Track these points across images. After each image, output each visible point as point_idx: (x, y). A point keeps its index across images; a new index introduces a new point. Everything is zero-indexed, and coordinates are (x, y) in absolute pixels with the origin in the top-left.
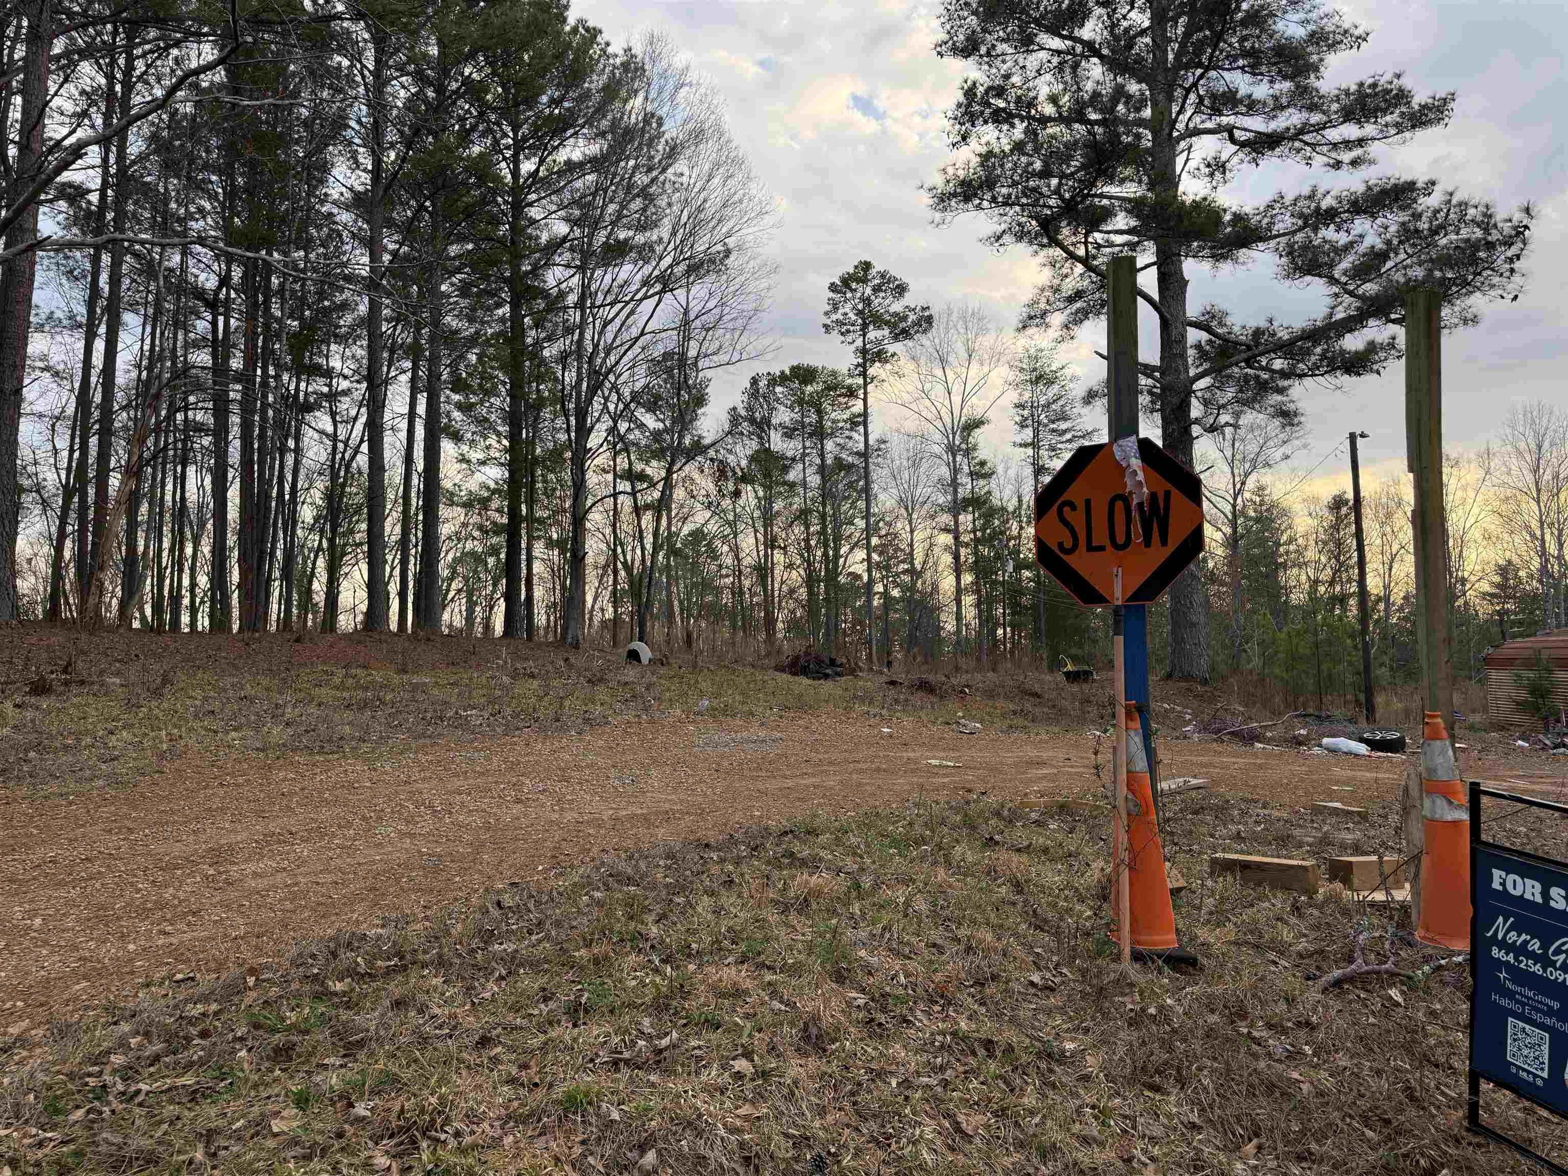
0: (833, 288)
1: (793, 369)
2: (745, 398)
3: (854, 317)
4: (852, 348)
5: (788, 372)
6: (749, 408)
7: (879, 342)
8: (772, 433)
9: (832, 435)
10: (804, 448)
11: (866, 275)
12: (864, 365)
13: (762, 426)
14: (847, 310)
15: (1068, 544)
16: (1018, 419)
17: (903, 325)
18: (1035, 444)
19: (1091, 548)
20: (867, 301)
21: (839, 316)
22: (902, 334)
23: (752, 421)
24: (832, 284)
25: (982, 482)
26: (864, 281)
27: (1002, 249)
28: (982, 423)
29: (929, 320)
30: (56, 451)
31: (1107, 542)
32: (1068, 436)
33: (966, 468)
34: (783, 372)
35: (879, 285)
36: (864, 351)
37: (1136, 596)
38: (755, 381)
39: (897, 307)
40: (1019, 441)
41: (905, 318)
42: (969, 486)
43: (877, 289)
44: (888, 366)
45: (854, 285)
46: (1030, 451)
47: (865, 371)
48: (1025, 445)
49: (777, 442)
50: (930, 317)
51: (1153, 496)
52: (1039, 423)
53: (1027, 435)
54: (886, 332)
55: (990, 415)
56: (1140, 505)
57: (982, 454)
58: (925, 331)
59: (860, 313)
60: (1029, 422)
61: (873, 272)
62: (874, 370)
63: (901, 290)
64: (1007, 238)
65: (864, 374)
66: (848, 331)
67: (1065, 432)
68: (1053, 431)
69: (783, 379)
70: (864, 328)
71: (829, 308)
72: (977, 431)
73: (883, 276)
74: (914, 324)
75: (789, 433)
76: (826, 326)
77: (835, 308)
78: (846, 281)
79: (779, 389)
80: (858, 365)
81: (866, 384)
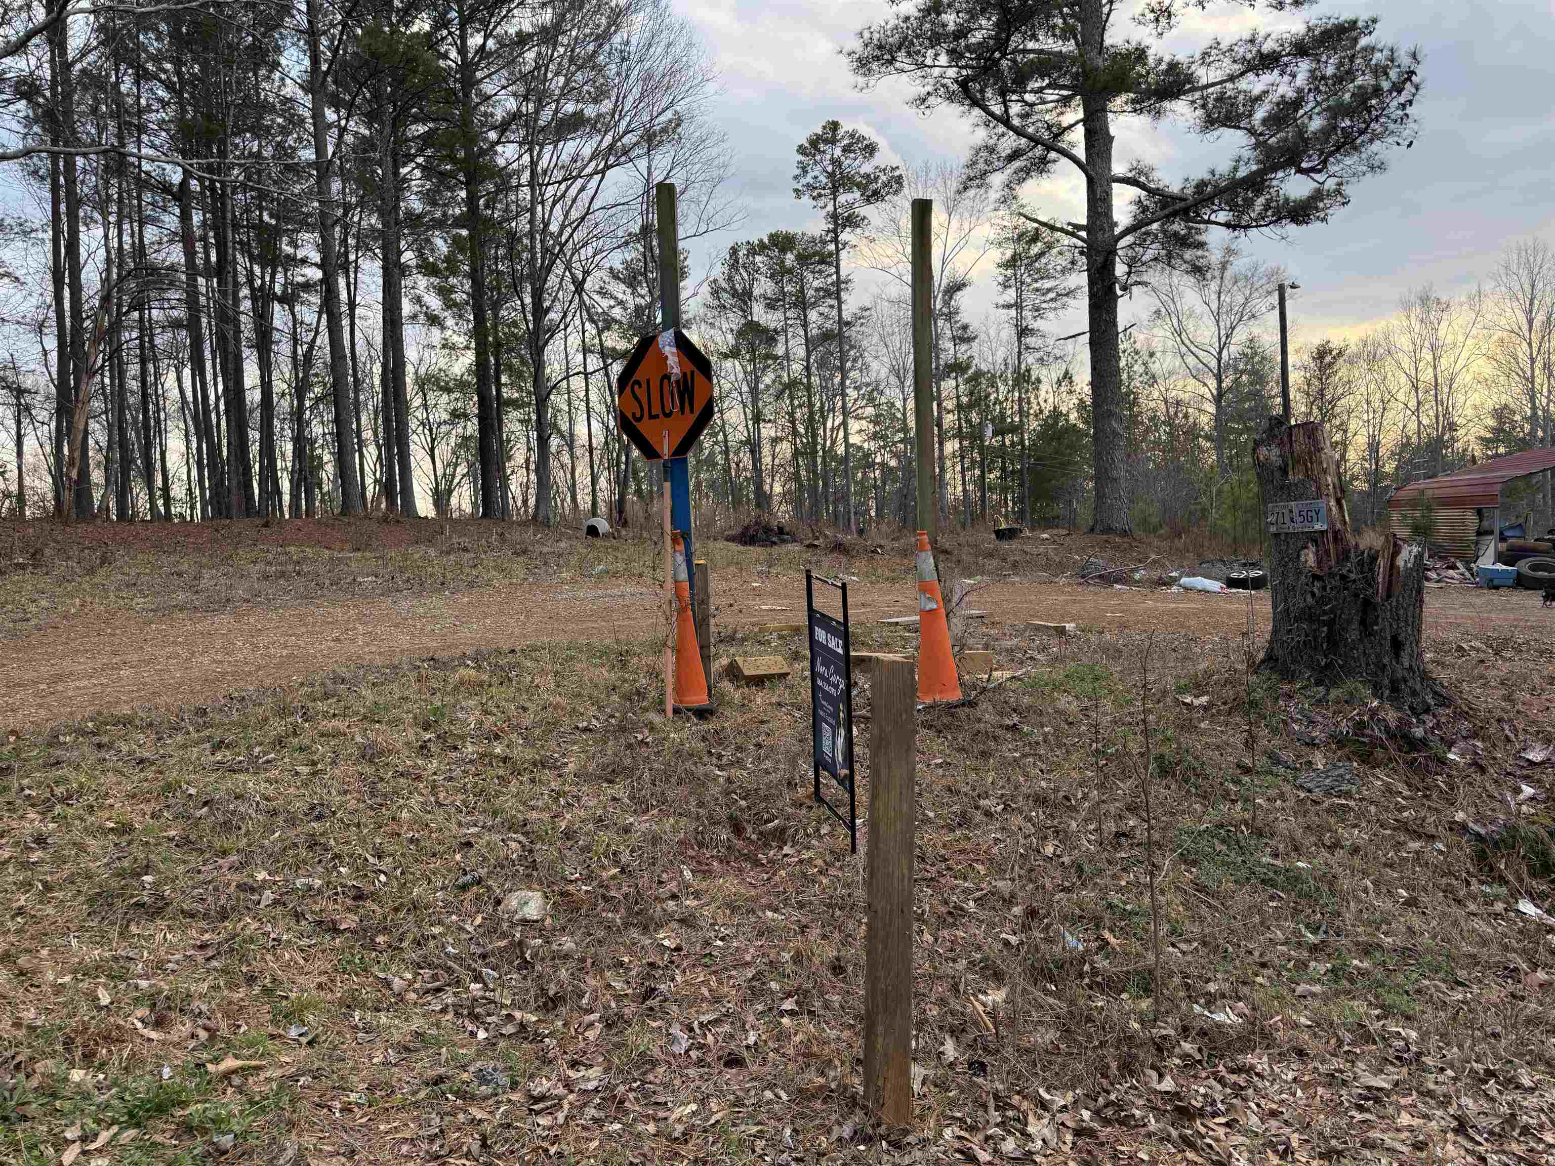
0: (801, 150)
1: (772, 237)
2: (726, 269)
3: (825, 180)
4: (824, 213)
5: (766, 240)
6: (730, 279)
7: (850, 205)
8: (754, 304)
9: (814, 305)
10: (786, 319)
11: (834, 136)
12: (835, 231)
13: (744, 297)
14: (816, 173)
15: (638, 415)
16: (1001, 279)
17: (874, 186)
18: (1018, 305)
19: (652, 417)
20: (836, 162)
21: (809, 179)
22: (874, 196)
23: (734, 294)
24: (801, 146)
25: (964, 347)
26: (833, 141)
27: (927, 112)
28: (964, 285)
29: (899, 180)
30: (45, 353)
31: (660, 412)
32: (1052, 295)
33: (948, 332)
34: (761, 241)
35: (850, 145)
36: (834, 216)
37: (676, 453)
38: (734, 251)
39: (867, 168)
40: (1001, 302)
41: (877, 178)
42: (952, 351)
43: (846, 150)
44: (859, 231)
45: (822, 147)
46: (1013, 312)
47: (837, 236)
48: (1008, 306)
49: (760, 314)
50: (900, 177)
51: (684, 375)
52: (1022, 283)
53: (1010, 295)
54: (857, 194)
55: (973, 275)
56: (678, 382)
57: (964, 317)
58: (896, 192)
59: (831, 175)
60: (1012, 282)
61: (841, 132)
62: (845, 236)
63: (870, 150)
64: (931, 100)
65: (836, 240)
66: (820, 195)
67: (1049, 290)
68: (1037, 290)
69: (763, 247)
70: (835, 191)
71: (798, 172)
72: (959, 294)
73: (852, 136)
74: (885, 185)
75: (771, 305)
76: (796, 191)
77: (805, 172)
78: (815, 142)
79: (758, 259)
80: (829, 231)
81: (838, 250)
